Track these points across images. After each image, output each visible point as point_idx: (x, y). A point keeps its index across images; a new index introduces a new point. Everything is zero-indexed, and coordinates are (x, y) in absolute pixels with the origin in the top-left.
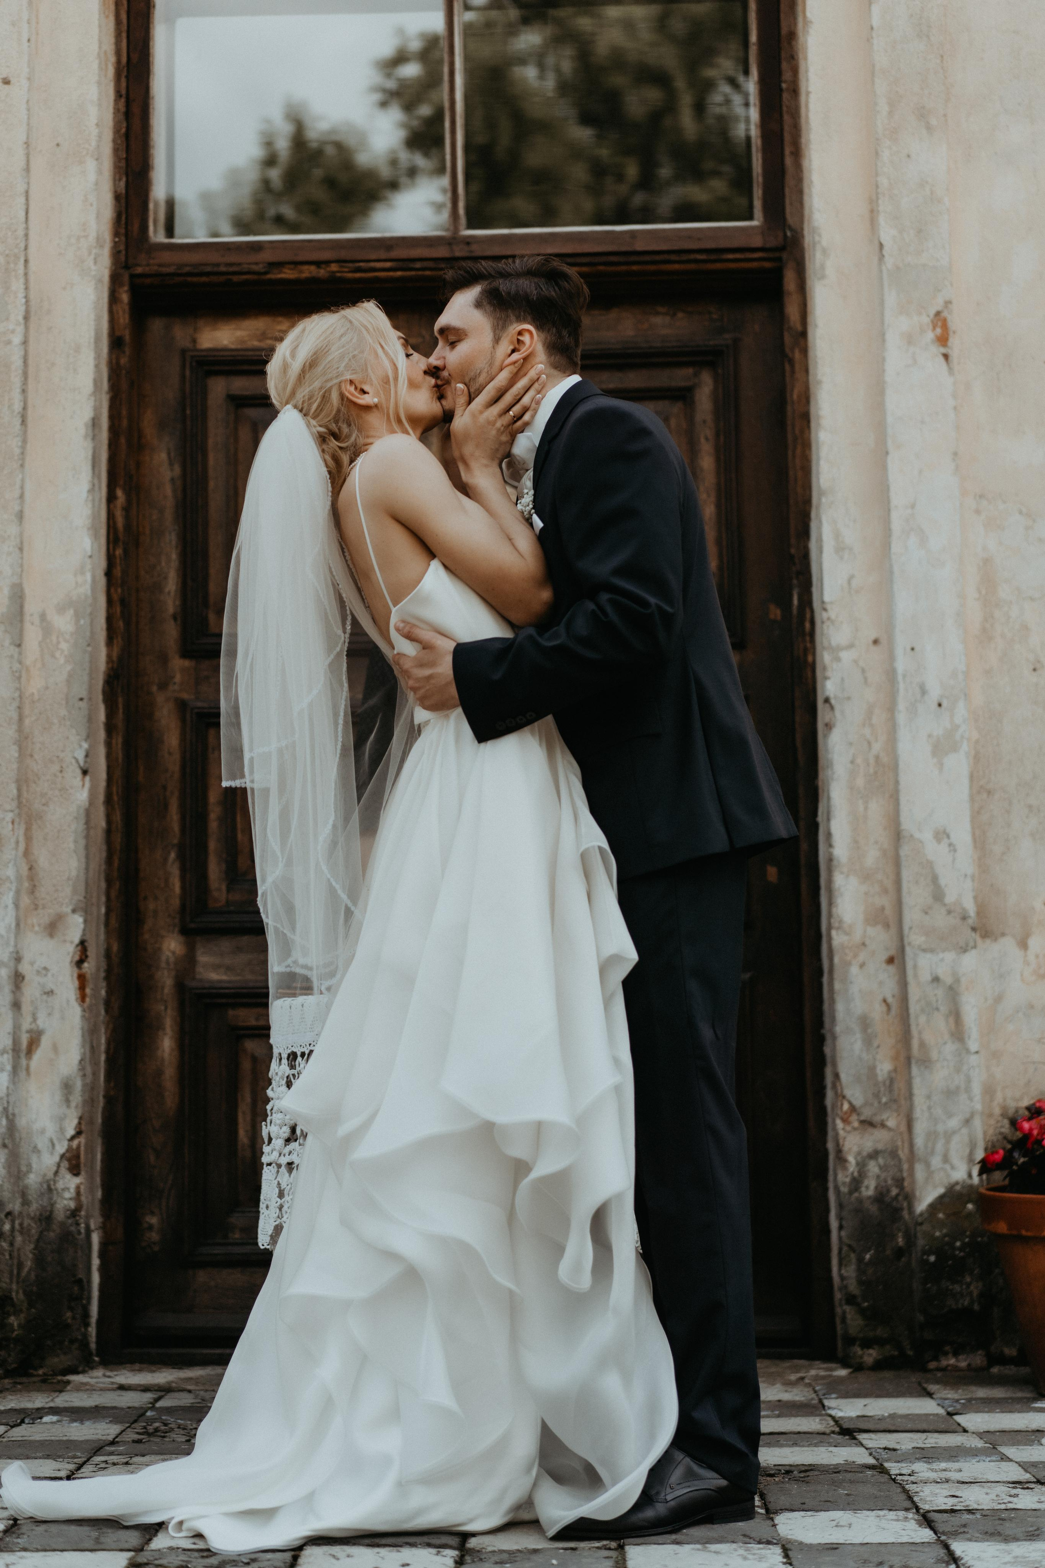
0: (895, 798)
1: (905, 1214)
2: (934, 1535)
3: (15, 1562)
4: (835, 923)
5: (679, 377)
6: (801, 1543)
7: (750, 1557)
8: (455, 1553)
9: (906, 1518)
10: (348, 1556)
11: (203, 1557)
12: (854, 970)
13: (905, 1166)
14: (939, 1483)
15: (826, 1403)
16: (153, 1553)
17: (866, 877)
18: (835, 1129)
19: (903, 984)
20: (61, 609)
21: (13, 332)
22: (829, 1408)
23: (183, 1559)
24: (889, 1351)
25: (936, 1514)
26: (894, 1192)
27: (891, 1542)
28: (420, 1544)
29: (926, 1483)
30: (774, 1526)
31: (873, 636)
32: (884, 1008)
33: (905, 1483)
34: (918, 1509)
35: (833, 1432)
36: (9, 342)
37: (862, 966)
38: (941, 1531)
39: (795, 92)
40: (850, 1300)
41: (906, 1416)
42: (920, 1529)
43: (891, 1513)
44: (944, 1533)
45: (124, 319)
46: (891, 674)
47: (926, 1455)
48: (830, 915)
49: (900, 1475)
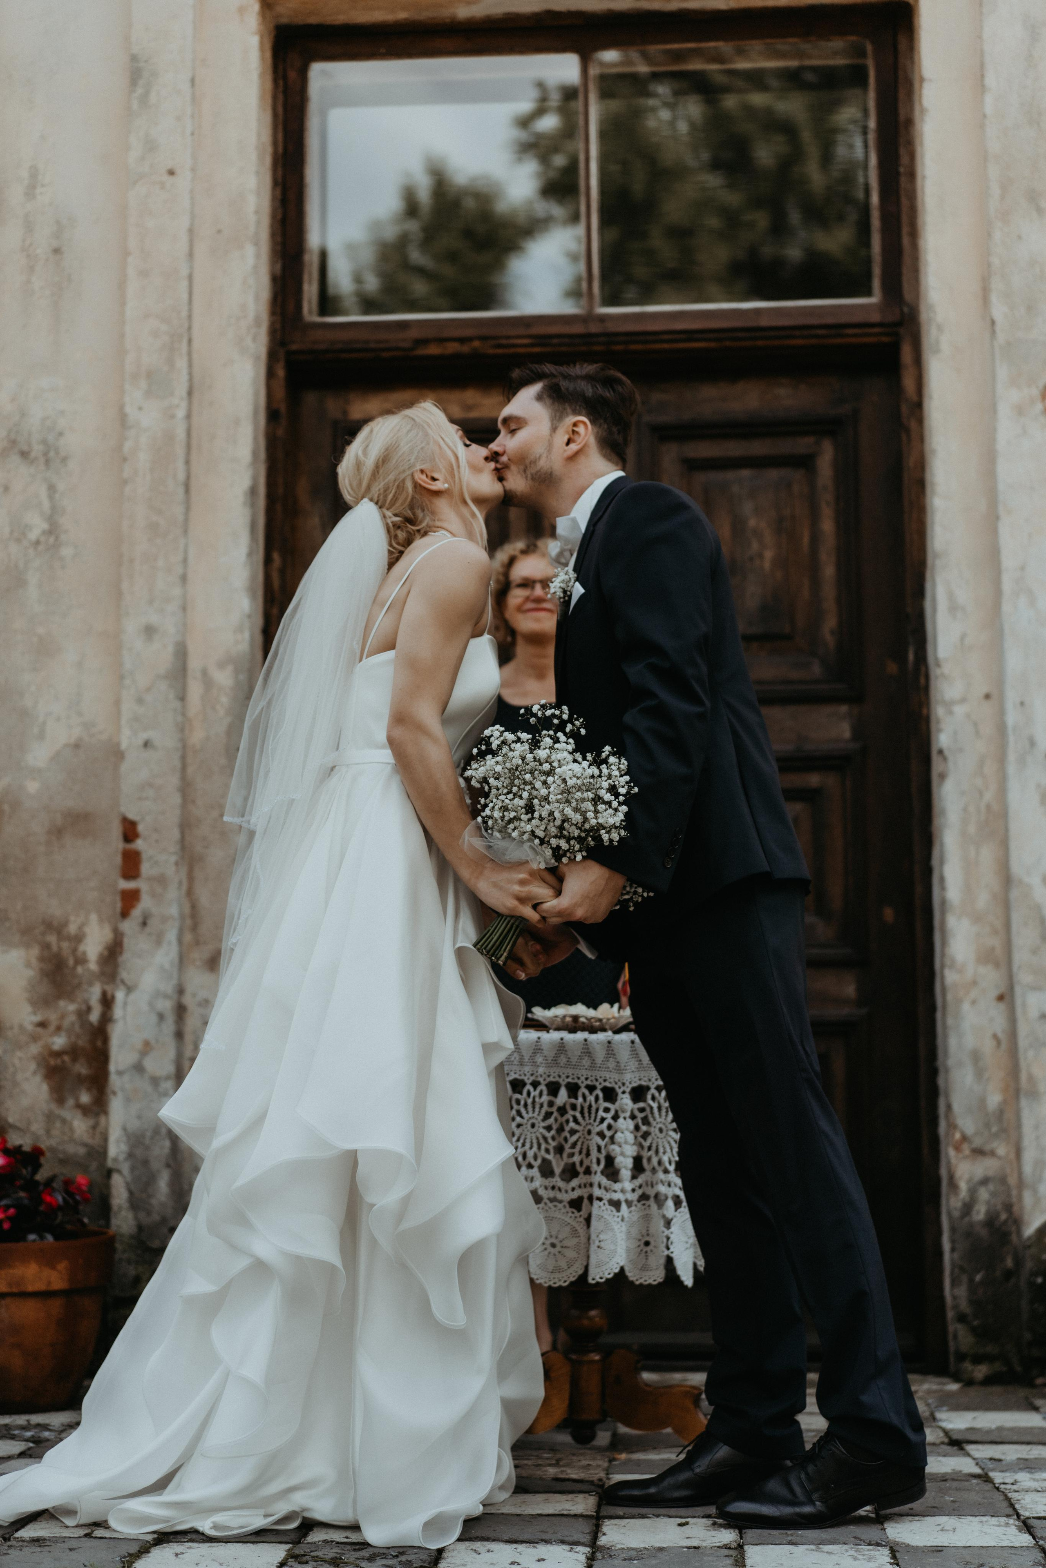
0: (1004, 844)
1: (1014, 1237)
2: (1032, 1540)
3: (184, 1551)
4: (948, 962)
5: (801, 445)
6: (908, 1545)
7: (860, 1557)
8: (587, 1550)
9: (1008, 1523)
10: (488, 1551)
11: (355, 1550)
12: (966, 1006)
13: (1014, 1192)
14: (1040, 1491)
15: (938, 1415)
16: (308, 1546)
17: (977, 919)
18: (947, 1154)
19: (1012, 1020)
20: (221, 665)
21: (178, 406)
22: (940, 1420)
23: (337, 1551)
24: (998, 1366)
25: (1035, 1520)
26: (1003, 1216)
27: (992, 1545)
28: (555, 1541)
29: (1027, 1491)
30: (884, 1529)
31: (985, 690)
32: (994, 1043)
33: (1008, 1491)
34: (1018, 1516)
35: (943, 1443)
36: (173, 417)
37: (974, 1002)
38: (1039, 1536)
39: (912, 175)
40: (962, 1318)
41: (1012, 1429)
42: (1020, 1534)
43: (993, 1519)
44: (1042, 1538)
45: (280, 392)
46: (1001, 729)
47: (1028, 1466)
48: (943, 955)
49: (1004, 1483)
